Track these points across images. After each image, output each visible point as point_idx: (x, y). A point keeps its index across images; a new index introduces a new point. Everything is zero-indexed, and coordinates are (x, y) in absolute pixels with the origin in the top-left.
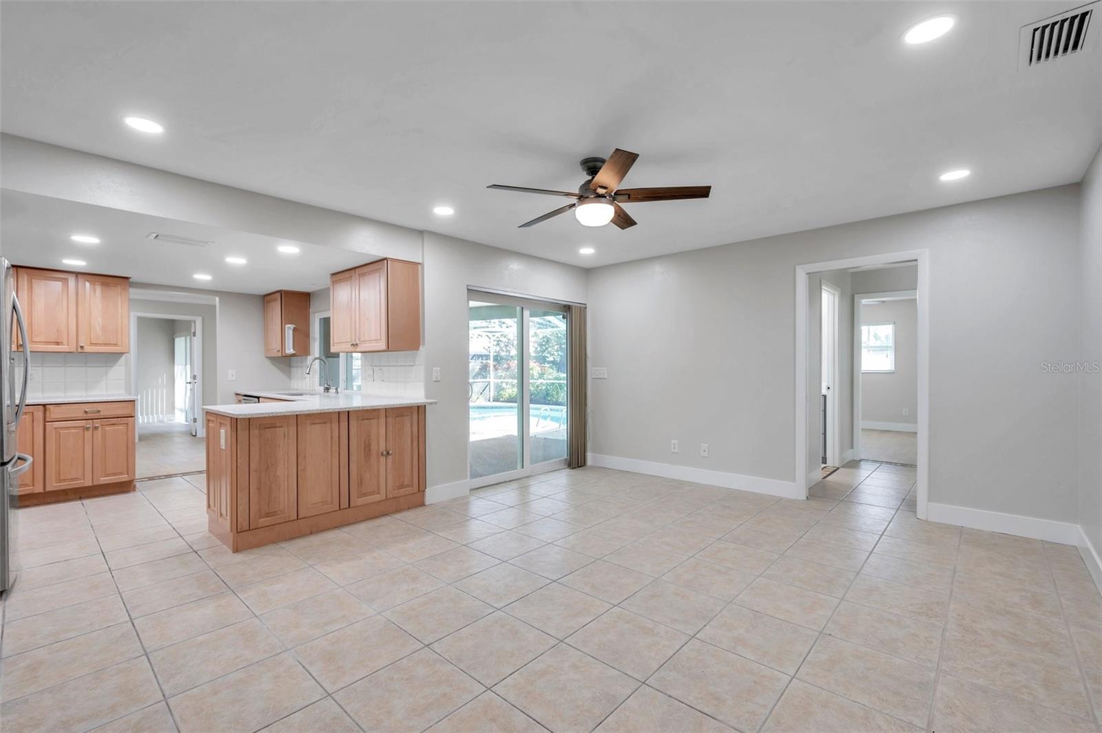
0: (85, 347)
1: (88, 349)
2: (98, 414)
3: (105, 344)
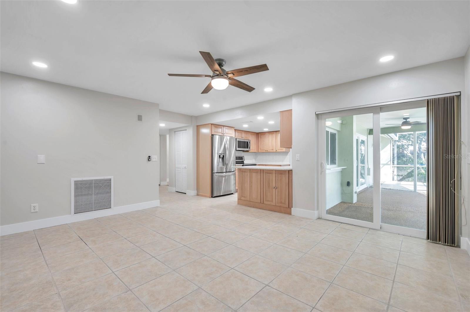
0: (277, 151)
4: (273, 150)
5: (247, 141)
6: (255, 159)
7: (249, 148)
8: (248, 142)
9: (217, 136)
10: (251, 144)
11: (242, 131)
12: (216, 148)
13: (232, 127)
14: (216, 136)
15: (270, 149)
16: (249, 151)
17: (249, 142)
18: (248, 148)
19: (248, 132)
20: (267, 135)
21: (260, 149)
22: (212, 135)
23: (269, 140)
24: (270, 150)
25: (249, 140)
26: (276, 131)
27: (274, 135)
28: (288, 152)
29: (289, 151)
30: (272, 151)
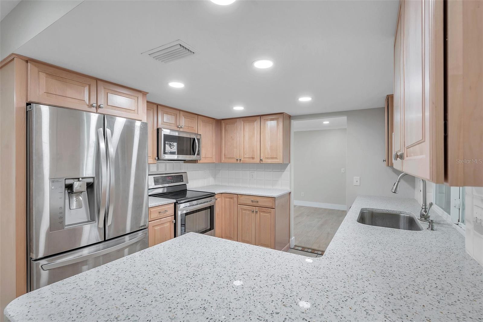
0: (263, 160)
1: (265, 161)
2: (257, 204)
3: (272, 158)
4: (253, 158)
5: (193, 136)
6: (215, 177)
7: (198, 154)
8: (194, 139)
9: (45, 110)
10: (202, 145)
11: (180, 110)
12: (40, 159)
13: (140, 91)
14: (40, 109)
15: (246, 156)
16: (199, 162)
17: (198, 140)
18: (194, 155)
19: (196, 114)
20: (240, 125)
21: (225, 155)
22: (28, 104)
23: (244, 136)
24: (247, 160)
25: (198, 134)
26: (260, 116)
27: (256, 125)
28: (287, 164)
29: (290, 163)
30: (252, 161)
